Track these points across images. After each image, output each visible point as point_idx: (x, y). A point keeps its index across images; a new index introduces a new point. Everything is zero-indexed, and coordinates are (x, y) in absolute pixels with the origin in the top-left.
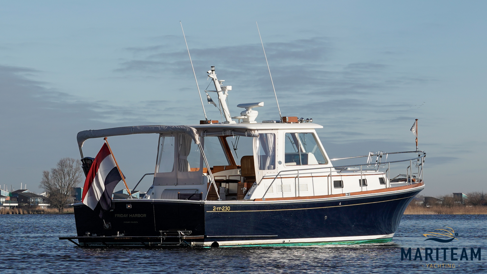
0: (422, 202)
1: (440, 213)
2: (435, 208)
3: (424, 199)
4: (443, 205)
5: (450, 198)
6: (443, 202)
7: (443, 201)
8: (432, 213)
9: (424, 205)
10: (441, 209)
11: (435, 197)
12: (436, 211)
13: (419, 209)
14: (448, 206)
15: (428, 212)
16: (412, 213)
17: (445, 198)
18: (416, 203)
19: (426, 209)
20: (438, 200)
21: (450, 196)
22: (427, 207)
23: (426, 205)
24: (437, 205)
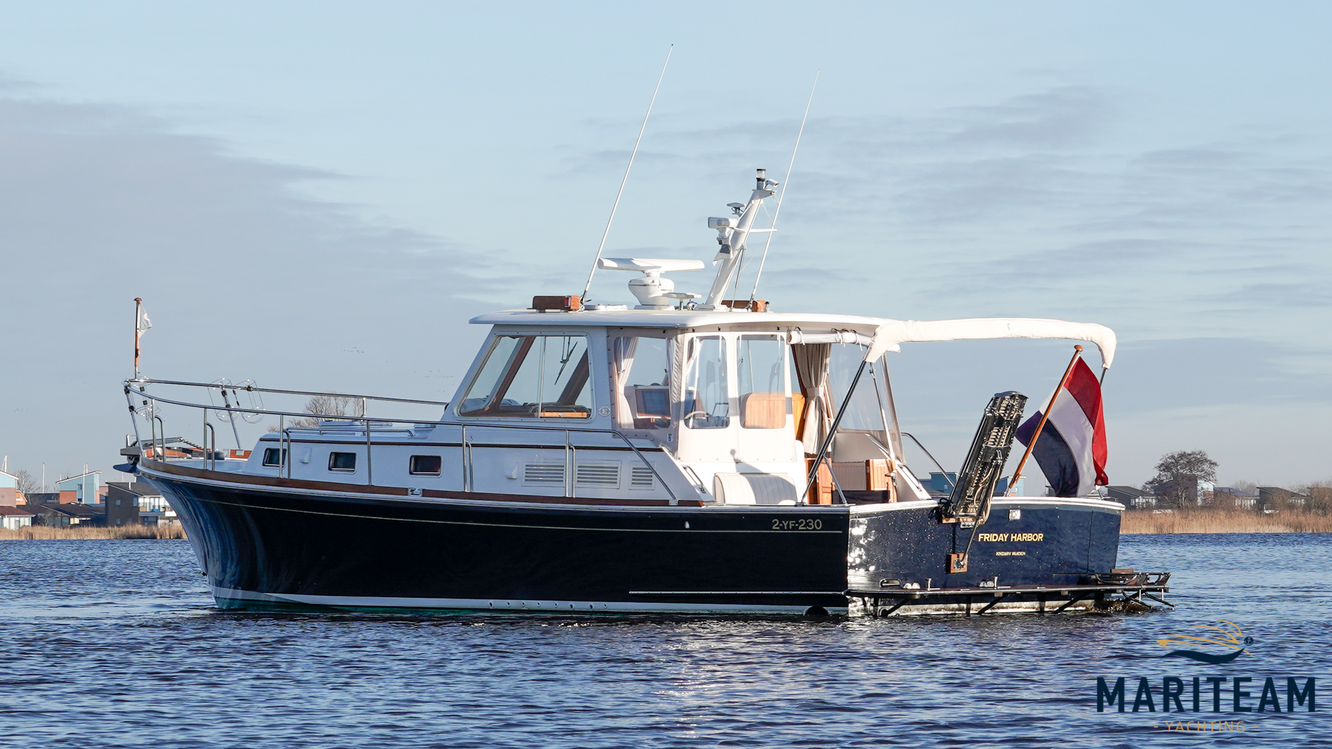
0: (1252, 501)
1: (1299, 531)
2: (1286, 516)
3: (1257, 493)
4: (1307, 508)
5: (1325, 489)
6: (1306, 500)
7: (1308, 498)
8: (1280, 530)
9: (1258, 508)
10: (1302, 518)
11: (1288, 489)
12: (1289, 525)
13: (1246, 519)
14: (1320, 512)
15: (1269, 525)
16: (1228, 530)
17: (1311, 489)
18: (1238, 502)
19: (1263, 519)
20: (1293, 495)
21: (1324, 485)
22: (1266, 514)
23: (1262, 509)
24: (1291, 507)
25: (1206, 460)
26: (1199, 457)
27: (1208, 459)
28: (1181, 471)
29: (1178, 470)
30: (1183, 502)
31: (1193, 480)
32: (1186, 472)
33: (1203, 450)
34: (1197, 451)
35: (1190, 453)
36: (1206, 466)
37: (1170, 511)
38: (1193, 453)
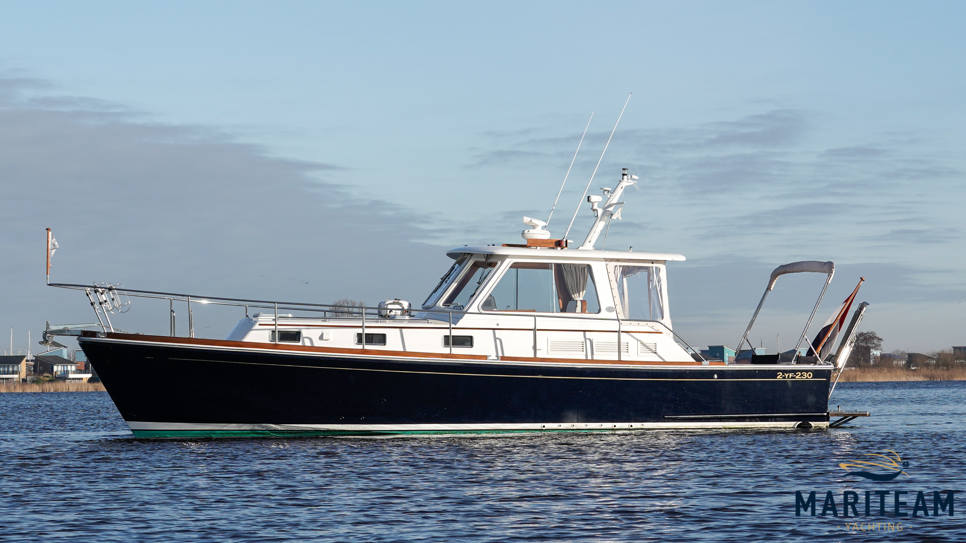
0: (904, 362)
1: (932, 380)
2: (925, 371)
3: (907, 357)
4: (937, 366)
5: (948, 354)
6: (936, 361)
7: (938, 360)
8: (921, 379)
9: (907, 366)
10: (934, 372)
11: (924, 353)
12: (926, 376)
13: (900, 373)
14: (945, 368)
15: (914, 376)
16: (889, 379)
17: (939, 354)
18: (895, 362)
19: (910, 373)
20: (928, 358)
21: (947, 352)
22: (912, 370)
23: (910, 367)
24: (927, 365)
25: (876, 337)
26: (871, 335)
27: (877, 336)
28: (861, 344)
29: (858, 343)
30: (862, 363)
31: (868, 349)
32: (863, 344)
33: (873, 331)
34: (870, 331)
35: (866, 333)
36: (875, 341)
37: (854, 368)
38: (868, 333)
